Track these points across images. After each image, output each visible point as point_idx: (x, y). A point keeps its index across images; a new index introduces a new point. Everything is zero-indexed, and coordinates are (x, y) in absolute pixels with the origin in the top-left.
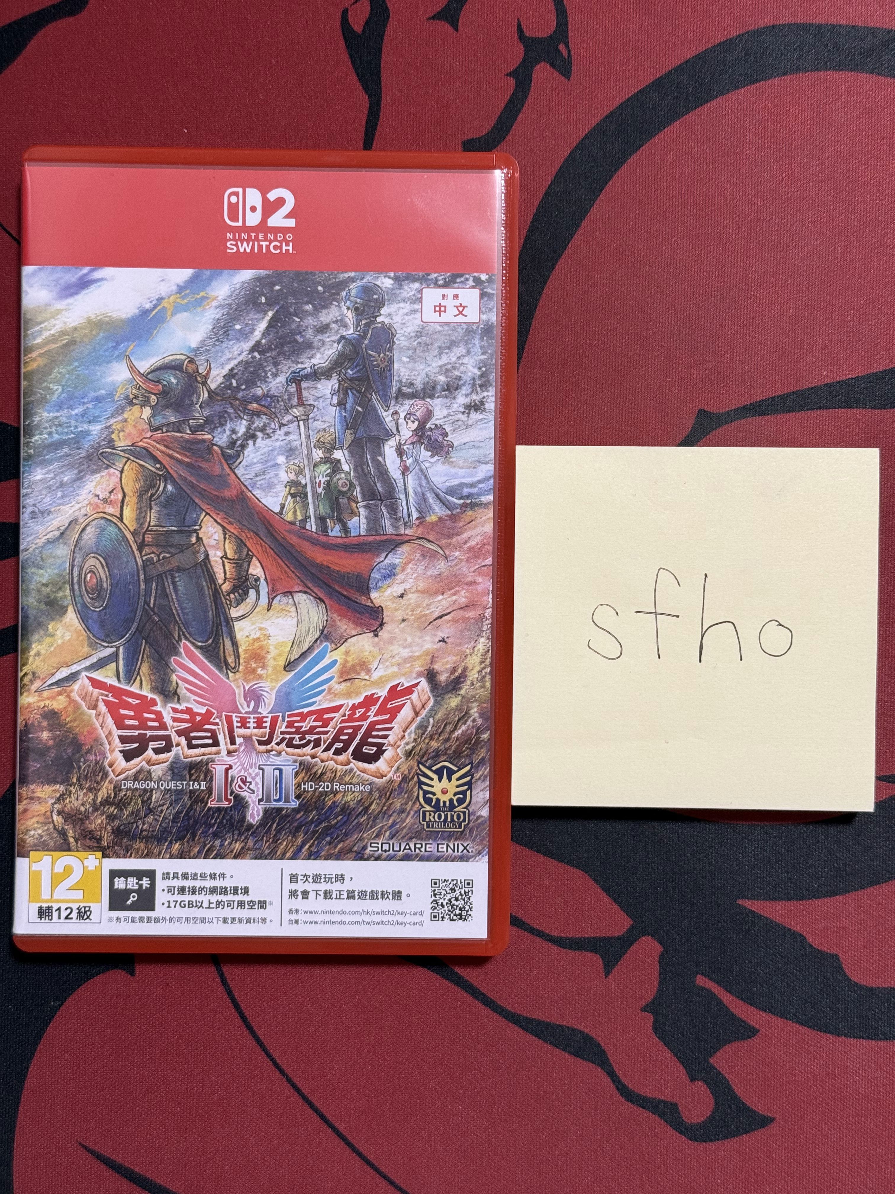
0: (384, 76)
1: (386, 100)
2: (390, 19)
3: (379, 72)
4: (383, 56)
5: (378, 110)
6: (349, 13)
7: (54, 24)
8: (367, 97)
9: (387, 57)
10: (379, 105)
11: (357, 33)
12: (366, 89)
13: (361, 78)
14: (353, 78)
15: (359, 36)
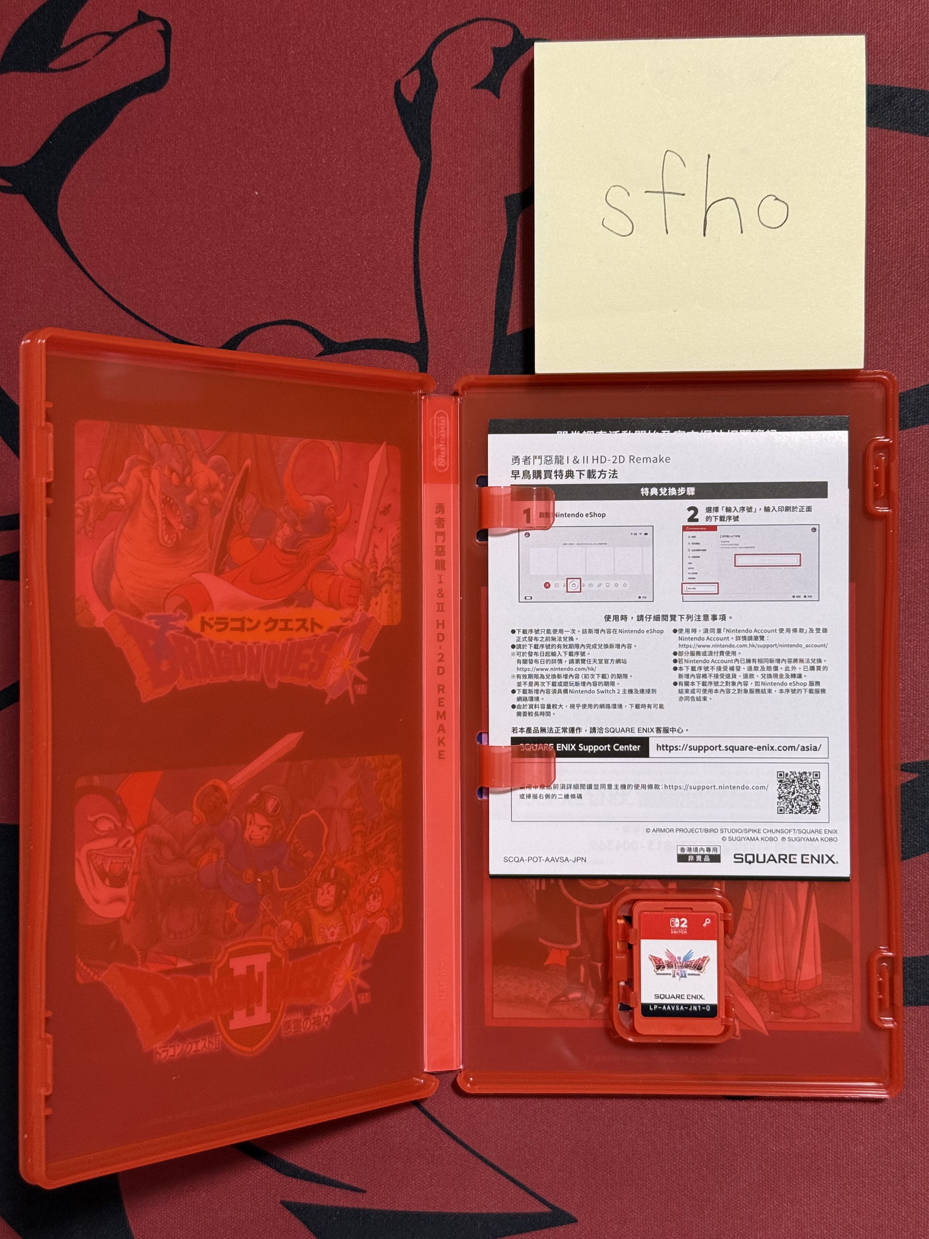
0: (433, 140)
1: (436, 161)
2: (439, 89)
3: (429, 136)
4: (433, 122)
5: (429, 171)
6: (402, 84)
7: (137, 100)
8: (418, 159)
9: (435, 123)
10: (429, 165)
11: (408, 102)
12: (418, 152)
13: (414, 143)
14: (406, 143)
15: (411, 104)
